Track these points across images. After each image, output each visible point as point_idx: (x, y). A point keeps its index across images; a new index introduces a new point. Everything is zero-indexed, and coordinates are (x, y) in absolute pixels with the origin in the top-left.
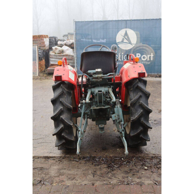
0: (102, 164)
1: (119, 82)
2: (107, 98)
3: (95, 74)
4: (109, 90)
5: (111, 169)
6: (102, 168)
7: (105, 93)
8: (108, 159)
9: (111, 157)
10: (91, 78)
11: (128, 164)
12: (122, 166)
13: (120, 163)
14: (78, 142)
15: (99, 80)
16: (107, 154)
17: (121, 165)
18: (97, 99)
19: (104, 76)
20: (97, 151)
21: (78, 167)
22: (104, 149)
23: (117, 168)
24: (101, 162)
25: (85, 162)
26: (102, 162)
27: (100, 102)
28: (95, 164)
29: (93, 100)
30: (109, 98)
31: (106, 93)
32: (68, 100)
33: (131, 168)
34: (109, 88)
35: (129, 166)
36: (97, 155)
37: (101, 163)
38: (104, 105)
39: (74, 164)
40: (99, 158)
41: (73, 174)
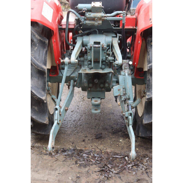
0: (92, 165)
1: (132, 27)
2: (109, 55)
3: (89, 11)
4: (113, 42)
5: (105, 176)
6: (91, 172)
7: (105, 46)
8: (103, 156)
9: (107, 153)
10: (82, 18)
11: (135, 168)
12: (124, 171)
13: (121, 165)
14: (53, 128)
15: (96, 23)
16: (101, 147)
17: (123, 169)
18: (91, 56)
19: (106, 15)
20: (86, 139)
21: (51, 166)
22: (99, 137)
23: (116, 175)
24: (90, 161)
25: (64, 159)
26: (92, 160)
27: (97, 61)
28: (81, 162)
29: (85, 57)
30: (111, 56)
31: (108, 46)
32: (39, 55)
33: (139, 178)
34: (113, 37)
35: (136, 174)
36: (85, 147)
37: (91, 163)
38: (103, 66)
39: (46, 160)
40: (89, 153)
41: (41, 180)
